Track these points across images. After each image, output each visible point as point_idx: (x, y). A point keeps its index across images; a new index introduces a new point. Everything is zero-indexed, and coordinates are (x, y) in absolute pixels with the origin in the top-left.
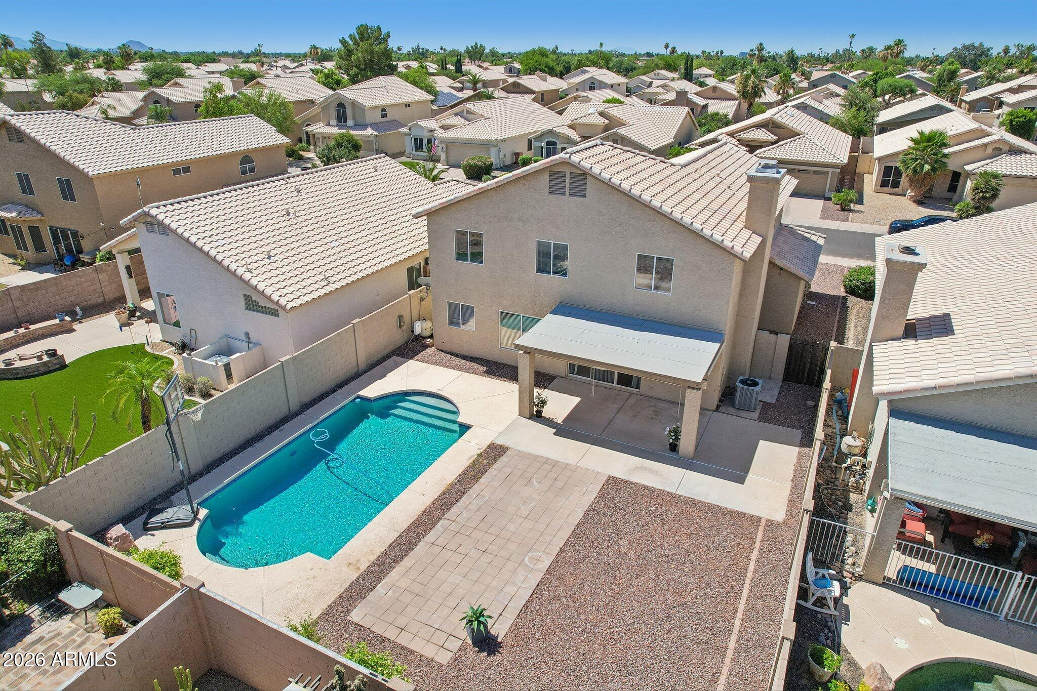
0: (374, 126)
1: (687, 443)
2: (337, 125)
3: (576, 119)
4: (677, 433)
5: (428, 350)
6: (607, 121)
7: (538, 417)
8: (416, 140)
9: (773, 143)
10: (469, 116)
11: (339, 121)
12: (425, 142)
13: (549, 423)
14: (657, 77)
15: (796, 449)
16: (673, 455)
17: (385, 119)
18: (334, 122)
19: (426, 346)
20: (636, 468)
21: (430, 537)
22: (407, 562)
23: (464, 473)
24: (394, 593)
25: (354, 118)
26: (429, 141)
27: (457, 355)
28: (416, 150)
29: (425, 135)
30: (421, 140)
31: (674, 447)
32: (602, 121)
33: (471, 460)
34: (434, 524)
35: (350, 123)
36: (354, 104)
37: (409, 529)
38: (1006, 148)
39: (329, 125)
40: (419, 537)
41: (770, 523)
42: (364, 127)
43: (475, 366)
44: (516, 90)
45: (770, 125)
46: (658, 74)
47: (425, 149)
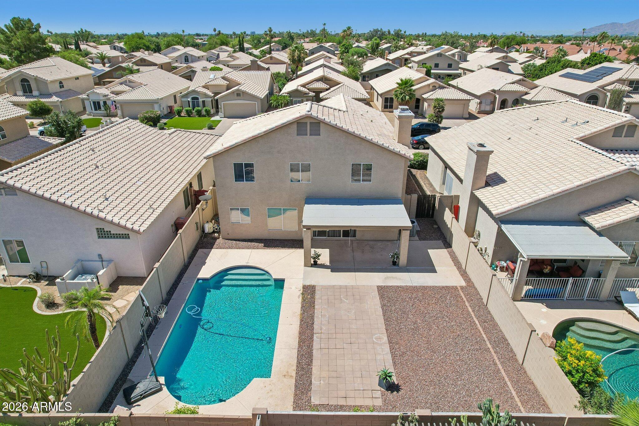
0: (57, 94)
1: (403, 259)
2: (24, 96)
3: (208, 82)
4: (397, 255)
5: (218, 240)
6: (228, 82)
7: (315, 265)
8: (94, 103)
9: (327, 90)
10: (131, 84)
11: (25, 91)
12: (102, 104)
13: (323, 266)
14: (221, 50)
15: (445, 250)
16: (395, 267)
17: (62, 89)
18: (20, 93)
19: (216, 239)
20: (386, 278)
21: (316, 345)
22: (316, 364)
23: (303, 306)
24: (324, 381)
25: (38, 90)
26: (105, 103)
27: (239, 240)
28: (96, 110)
29: (102, 100)
30: (99, 103)
31: (394, 263)
32: (225, 83)
33: (301, 298)
34: (312, 338)
35: (35, 93)
36: (36, 79)
37: (300, 346)
38: (437, 86)
39: (15, 95)
40: (310, 347)
41: (462, 287)
42: (50, 95)
43: (256, 244)
44: (143, 63)
45: (324, 80)
46: (222, 49)
47: (102, 108)
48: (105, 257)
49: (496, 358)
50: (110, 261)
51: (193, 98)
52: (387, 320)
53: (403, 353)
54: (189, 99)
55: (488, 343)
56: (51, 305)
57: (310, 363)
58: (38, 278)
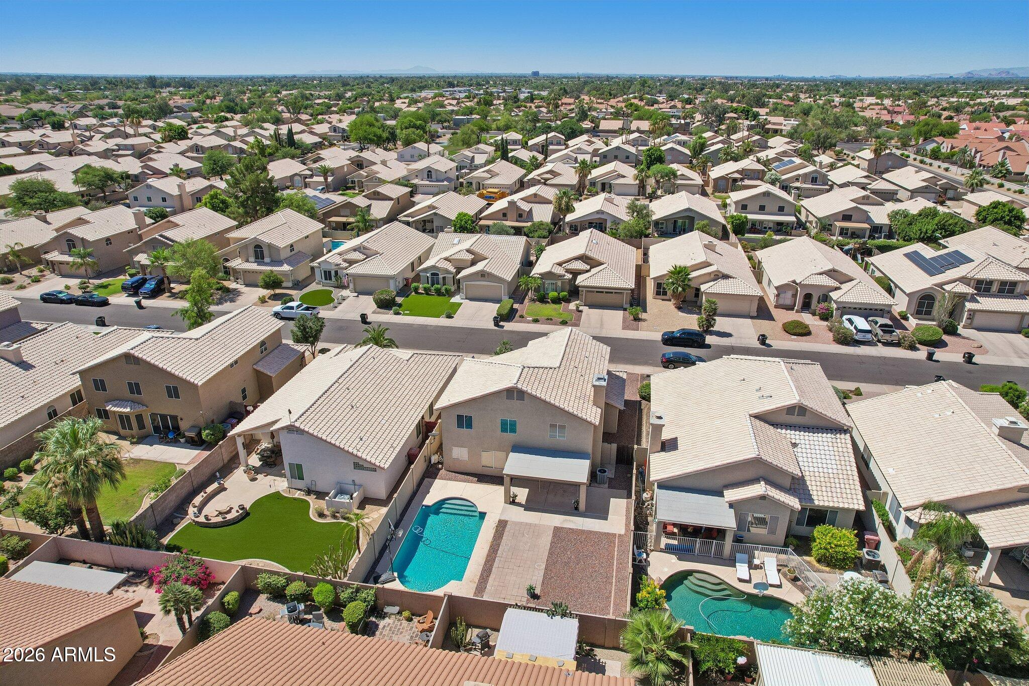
0: (288, 261)
1: (582, 506)
2: (256, 262)
3: (452, 255)
4: (577, 502)
5: (441, 471)
6: (473, 256)
7: (513, 503)
8: (325, 272)
9: (587, 271)
10: (365, 251)
11: (257, 257)
12: (333, 273)
13: (519, 505)
14: (477, 151)
15: (625, 500)
16: (576, 512)
17: (293, 252)
18: (252, 259)
19: (440, 469)
20: (564, 521)
21: (496, 565)
22: (492, 576)
23: (494, 536)
25: (270, 257)
26: (336, 272)
27: (458, 473)
28: (326, 279)
29: (333, 269)
30: (330, 272)
31: (576, 508)
32: (471, 257)
33: (495, 528)
34: (494, 560)
35: (267, 260)
36: (270, 246)
37: (485, 564)
38: (721, 275)
39: (247, 261)
40: (492, 566)
41: (620, 535)
42: (280, 263)
43: (471, 478)
44: (376, 197)
45: (584, 258)
46: (478, 149)
47: (333, 279)
48: (357, 482)
49: (613, 589)
50: (360, 486)
51: (432, 274)
52: (551, 553)
53: (552, 577)
54: (428, 275)
55: (614, 578)
56: (321, 515)
57: (488, 576)
58: (309, 492)
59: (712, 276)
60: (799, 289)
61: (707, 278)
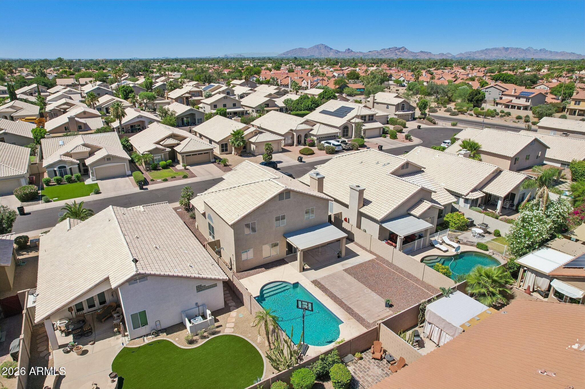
6: (90, 149)
9: (178, 144)
13: (309, 269)
16: (340, 259)
20: (342, 265)
21: (347, 303)
23: (322, 290)
27: (247, 270)
31: (339, 257)
33: (317, 287)
37: (341, 306)
38: (258, 132)
40: (346, 305)
50: (203, 305)
51: (59, 168)
52: (362, 282)
54: (56, 169)
56: (191, 342)
57: (353, 311)
58: (157, 333)
59: (254, 133)
60: (295, 134)
61: (251, 135)
